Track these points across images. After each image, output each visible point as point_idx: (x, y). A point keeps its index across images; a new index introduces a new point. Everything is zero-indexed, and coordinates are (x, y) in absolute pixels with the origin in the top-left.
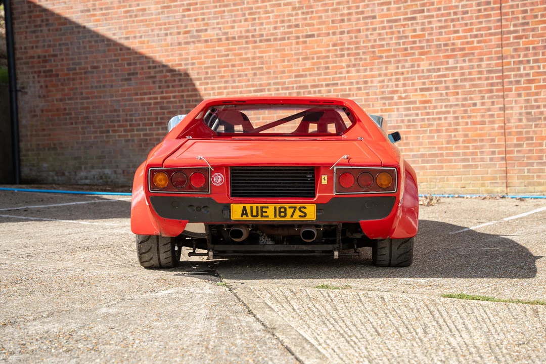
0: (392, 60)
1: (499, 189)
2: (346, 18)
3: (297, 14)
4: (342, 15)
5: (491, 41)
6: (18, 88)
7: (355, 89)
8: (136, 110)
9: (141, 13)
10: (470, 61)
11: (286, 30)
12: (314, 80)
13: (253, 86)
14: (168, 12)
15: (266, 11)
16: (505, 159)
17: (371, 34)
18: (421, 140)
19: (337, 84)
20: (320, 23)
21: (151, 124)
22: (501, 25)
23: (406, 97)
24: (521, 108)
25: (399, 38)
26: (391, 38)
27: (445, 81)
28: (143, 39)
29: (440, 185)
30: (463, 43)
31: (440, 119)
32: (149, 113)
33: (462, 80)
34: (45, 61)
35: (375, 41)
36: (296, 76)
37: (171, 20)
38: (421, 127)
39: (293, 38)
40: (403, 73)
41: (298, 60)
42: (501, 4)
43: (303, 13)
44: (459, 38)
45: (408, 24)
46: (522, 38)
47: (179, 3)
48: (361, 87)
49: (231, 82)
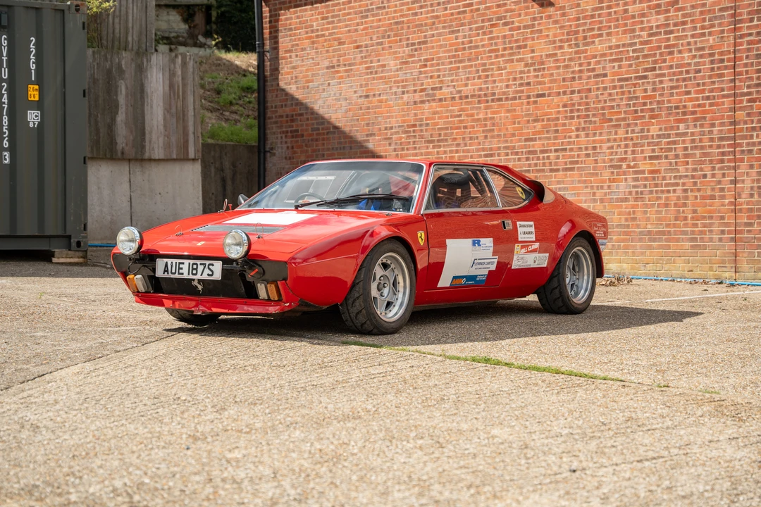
0: (622, 123)
1: (728, 274)
2: (577, 76)
3: (529, 71)
4: (573, 72)
5: (723, 103)
6: (267, 149)
7: (583, 156)
9: (380, 69)
10: (702, 126)
11: (518, 89)
12: (543, 145)
13: (483, 150)
14: (406, 68)
15: (499, 67)
16: (734, 240)
17: (602, 94)
18: (648, 215)
19: (565, 149)
20: (552, 81)
22: (735, 86)
23: (635, 166)
24: (753, 181)
25: (630, 99)
26: (622, 99)
27: (675, 148)
28: (382, 97)
29: (666, 267)
30: (694, 106)
31: (668, 191)
33: (692, 148)
34: (292, 121)
35: (605, 101)
37: (409, 76)
38: (649, 201)
39: (524, 98)
40: (632, 139)
41: (528, 121)
42: (735, 62)
43: (535, 70)
44: (691, 100)
45: (639, 83)
46: (756, 102)
47: (416, 59)
48: (589, 154)
49: (462, 145)
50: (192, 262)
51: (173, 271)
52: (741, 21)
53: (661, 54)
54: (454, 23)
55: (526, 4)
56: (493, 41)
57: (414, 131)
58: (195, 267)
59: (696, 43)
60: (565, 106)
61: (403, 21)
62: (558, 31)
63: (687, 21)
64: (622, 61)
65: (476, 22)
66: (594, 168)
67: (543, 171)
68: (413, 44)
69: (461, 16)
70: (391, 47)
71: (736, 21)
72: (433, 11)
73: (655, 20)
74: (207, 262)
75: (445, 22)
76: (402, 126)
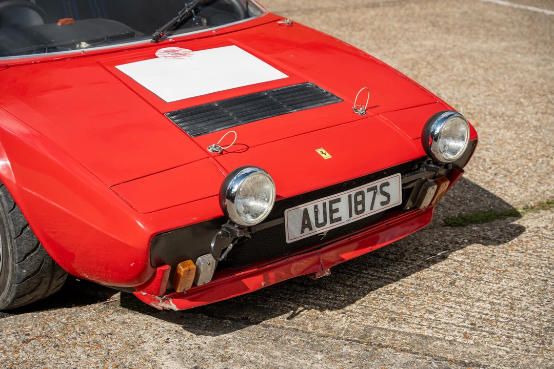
50: (353, 192)
51: (321, 220)
58: (359, 198)
74: (378, 183)
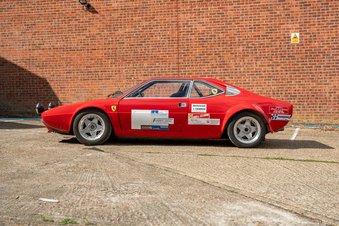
0: (131, 62)
2: (111, 43)
3: (88, 40)
4: (109, 41)
5: (174, 56)
7: (114, 74)
8: (6, 80)
9: (10, 35)
10: (165, 64)
11: (83, 46)
12: (95, 69)
13: (66, 70)
14: (24, 35)
15: (73, 37)
17: (122, 50)
19: (106, 71)
20: (99, 44)
21: (14, 86)
22: (178, 50)
23: (137, 78)
25: (135, 53)
26: (131, 53)
27: (154, 72)
28: (11, 47)
30: (162, 57)
32: (13, 81)
33: (161, 72)
35: (124, 53)
36: (87, 67)
37: (26, 38)
39: (86, 50)
40: (136, 68)
41: (88, 60)
42: (178, 41)
43: (91, 39)
44: (161, 54)
45: (139, 47)
46: (187, 56)
47: (30, 31)
48: (117, 73)
49: (55, 68)
52: (180, 27)
53: (148, 36)
54: (50, 18)
55: (86, 13)
56: (70, 27)
57: (29, 62)
59: (162, 33)
60: (105, 54)
61: (22, 15)
62: (102, 25)
63: (158, 25)
64: (131, 38)
65: (61, 18)
66: (119, 79)
67: (95, 79)
68: (29, 25)
69: (54, 15)
70: (16, 25)
71: (178, 26)
72: (39, 12)
73: (145, 23)
75: (45, 17)
76: (23, 59)
